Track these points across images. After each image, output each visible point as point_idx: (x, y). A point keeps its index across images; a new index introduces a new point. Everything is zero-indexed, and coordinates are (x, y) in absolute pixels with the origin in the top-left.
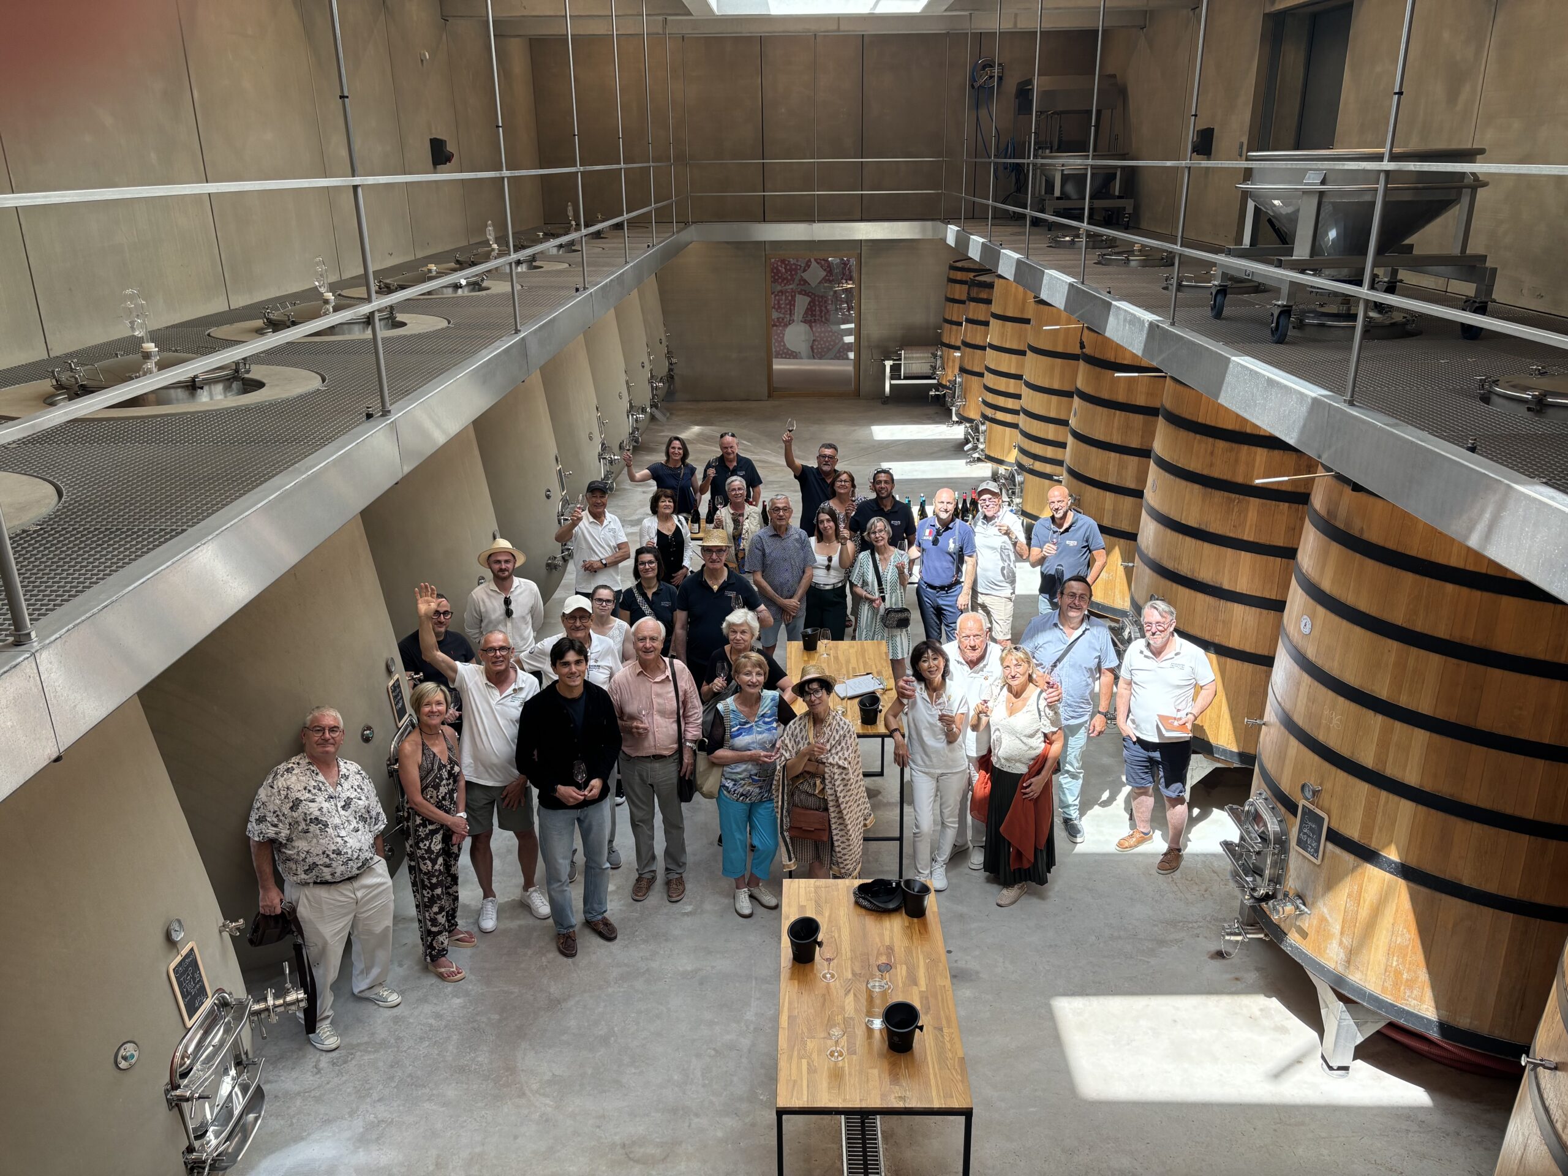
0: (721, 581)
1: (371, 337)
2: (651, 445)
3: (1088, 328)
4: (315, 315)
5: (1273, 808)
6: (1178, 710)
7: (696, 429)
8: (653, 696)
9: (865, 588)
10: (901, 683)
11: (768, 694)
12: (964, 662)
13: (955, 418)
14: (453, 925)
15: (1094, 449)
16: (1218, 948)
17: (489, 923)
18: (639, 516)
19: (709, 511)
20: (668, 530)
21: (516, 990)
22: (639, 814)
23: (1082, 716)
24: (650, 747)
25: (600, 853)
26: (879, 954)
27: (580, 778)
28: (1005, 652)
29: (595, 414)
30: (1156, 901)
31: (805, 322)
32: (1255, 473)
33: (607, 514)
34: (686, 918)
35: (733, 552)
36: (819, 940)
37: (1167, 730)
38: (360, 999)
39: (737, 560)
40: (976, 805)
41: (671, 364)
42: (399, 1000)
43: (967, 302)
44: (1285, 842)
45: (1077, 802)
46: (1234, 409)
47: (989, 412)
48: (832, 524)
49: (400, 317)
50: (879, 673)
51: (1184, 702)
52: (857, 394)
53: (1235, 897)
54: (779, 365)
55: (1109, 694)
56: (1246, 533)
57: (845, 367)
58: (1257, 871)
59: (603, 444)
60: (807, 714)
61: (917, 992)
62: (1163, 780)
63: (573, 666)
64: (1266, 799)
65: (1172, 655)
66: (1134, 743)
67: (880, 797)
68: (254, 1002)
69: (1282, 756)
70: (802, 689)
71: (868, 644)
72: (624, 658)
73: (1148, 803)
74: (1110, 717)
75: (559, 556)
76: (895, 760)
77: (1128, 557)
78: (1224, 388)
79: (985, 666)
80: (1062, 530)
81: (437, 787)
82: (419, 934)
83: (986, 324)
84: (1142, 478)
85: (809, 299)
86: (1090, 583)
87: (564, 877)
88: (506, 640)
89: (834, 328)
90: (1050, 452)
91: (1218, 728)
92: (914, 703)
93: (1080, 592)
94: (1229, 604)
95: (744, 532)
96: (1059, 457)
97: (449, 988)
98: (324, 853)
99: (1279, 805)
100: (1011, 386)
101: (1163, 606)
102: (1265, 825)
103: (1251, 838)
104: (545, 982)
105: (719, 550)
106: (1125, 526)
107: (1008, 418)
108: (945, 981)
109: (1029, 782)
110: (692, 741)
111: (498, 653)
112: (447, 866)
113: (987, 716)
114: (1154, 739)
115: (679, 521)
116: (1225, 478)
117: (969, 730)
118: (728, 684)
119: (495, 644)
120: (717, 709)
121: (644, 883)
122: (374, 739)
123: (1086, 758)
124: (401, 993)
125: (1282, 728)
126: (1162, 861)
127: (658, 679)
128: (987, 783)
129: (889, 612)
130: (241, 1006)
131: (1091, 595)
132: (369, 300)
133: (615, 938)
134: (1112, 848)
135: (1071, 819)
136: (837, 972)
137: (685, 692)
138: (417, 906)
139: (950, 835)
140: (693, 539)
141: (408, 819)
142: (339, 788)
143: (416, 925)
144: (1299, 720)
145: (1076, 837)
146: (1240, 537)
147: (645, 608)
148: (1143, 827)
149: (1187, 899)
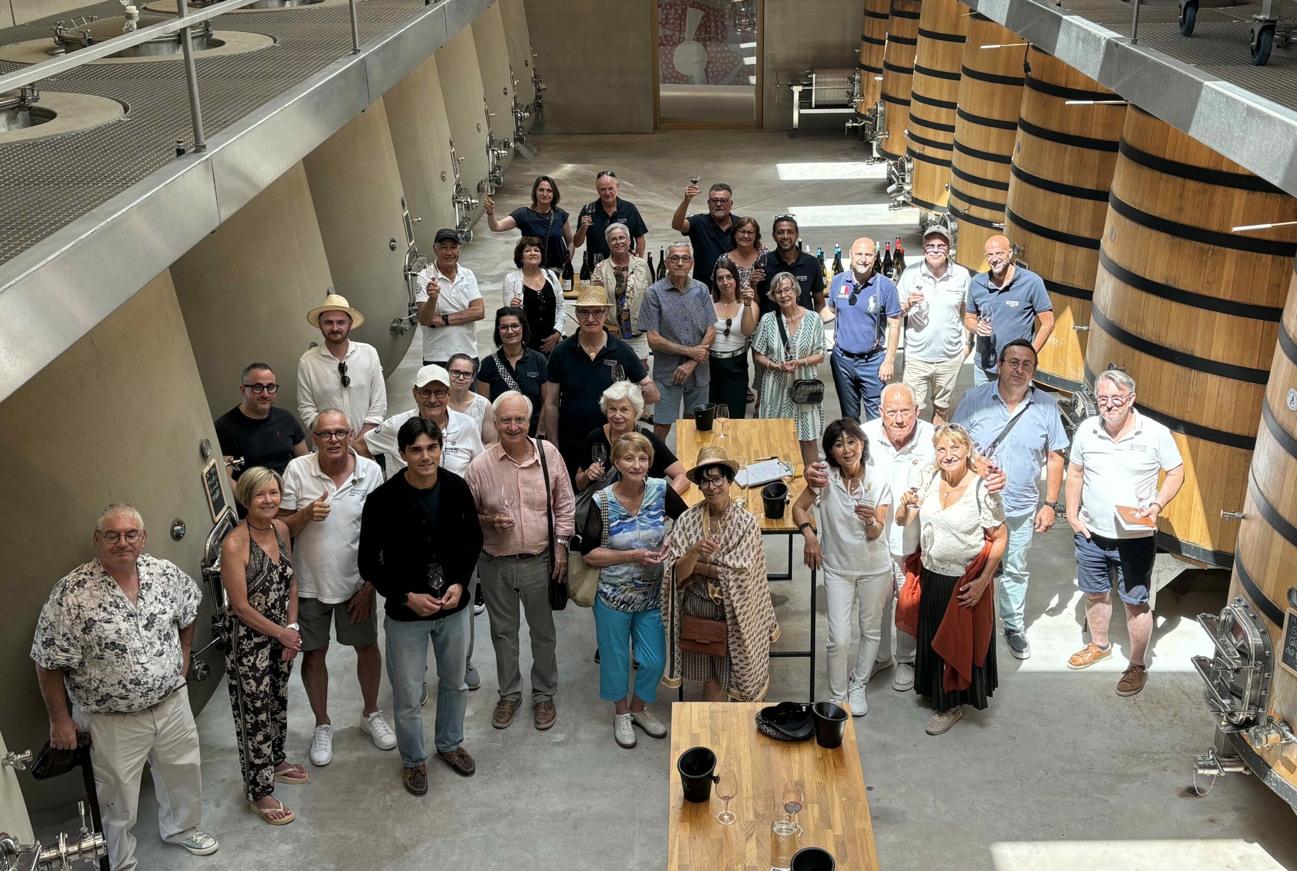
0: (600, 348)
1: (182, 58)
2: (516, 187)
3: (1034, 47)
4: (117, 32)
5: (1254, 617)
6: (1141, 500)
7: (569, 167)
8: (520, 485)
9: (770, 356)
10: (811, 470)
11: (655, 483)
12: (888, 442)
13: (876, 154)
14: (280, 757)
15: (1041, 192)
16: (1190, 785)
17: (323, 755)
18: (502, 271)
19: (584, 265)
20: (537, 285)
21: (356, 835)
22: (502, 625)
23: (1025, 507)
24: (514, 546)
25: (457, 671)
26: (786, 792)
27: (436, 585)
28: (940, 431)
29: (448, 150)
30: (1116, 729)
31: (698, 40)
32: (1233, 218)
33: (460, 269)
34: (557, 749)
35: (614, 313)
36: (715, 775)
37: (1127, 523)
38: (170, 845)
39: (620, 323)
40: (903, 615)
41: (539, 90)
42: (216, 846)
43: (890, 17)
44: (1268, 657)
45: (1021, 611)
46: (1207, 143)
47: (917, 147)
48: (732, 281)
49: (217, 35)
50: (786, 457)
51: (1147, 490)
52: (760, 126)
53: (1210, 724)
54: (667, 92)
55: (1058, 481)
56: (1222, 289)
57: (746, 94)
58: (1236, 693)
59: (458, 186)
60: (703, 505)
61: (832, 837)
62: (1122, 584)
63: (425, 452)
64: (1246, 607)
65: (1132, 434)
66: (1088, 540)
67: (787, 605)
68: (43, 849)
69: (1264, 555)
70: (698, 475)
71: (773, 422)
72: (485, 440)
73: (1105, 612)
74: (1059, 509)
75: (406, 318)
76: (806, 561)
77: (1082, 319)
78: (1195, 119)
79: (913, 447)
80: (1001, 289)
81: (266, 592)
82: (239, 767)
83: (913, 42)
84: (1099, 224)
85: (702, 13)
86: (1036, 351)
87: (415, 702)
88: (343, 421)
89: (733, 47)
90: (988, 194)
91: (1189, 522)
92: (828, 492)
93: (1024, 358)
94: (1203, 375)
95: (628, 289)
96: (1000, 201)
97: (276, 831)
98: (119, 683)
99: (1262, 614)
100: (942, 116)
101: (1120, 377)
102: (1245, 637)
103: (1228, 653)
104: (390, 825)
105: (597, 310)
106: (1078, 282)
107: (940, 154)
108: (864, 824)
109: (966, 586)
110: (563, 537)
111: (334, 438)
112: (275, 687)
113: (916, 507)
114: (1113, 535)
115: (549, 276)
116: (1197, 225)
117: (894, 524)
118: (606, 471)
119: (330, 427)
120: (593, 501)
121: (507, 708)
122: (186, 536)
123: (1030, 556)
124: (218, 838)
125: (1265, 522)
126: (1122, 681)
127: (526, 464)
128: (915, 588)
129: (799, 385)
130: (28, 853)
131: (1036, 363)
132: (180, 14)
133: (473, 772)
134: (1062, 664)
135: (1014, 631)
136: (737, 814)
137: (557, 479)
138: (239, 734)
139: (871, 650)
140: (566, 298)
141: (229, 630)
142: (141, 603)
143: (237, 757)
144: (1285, 512)
145: (1021, 652)
146: (1215, 295)
147: (508, 379)
148: (1099, 641)
149: (1152, 725)
